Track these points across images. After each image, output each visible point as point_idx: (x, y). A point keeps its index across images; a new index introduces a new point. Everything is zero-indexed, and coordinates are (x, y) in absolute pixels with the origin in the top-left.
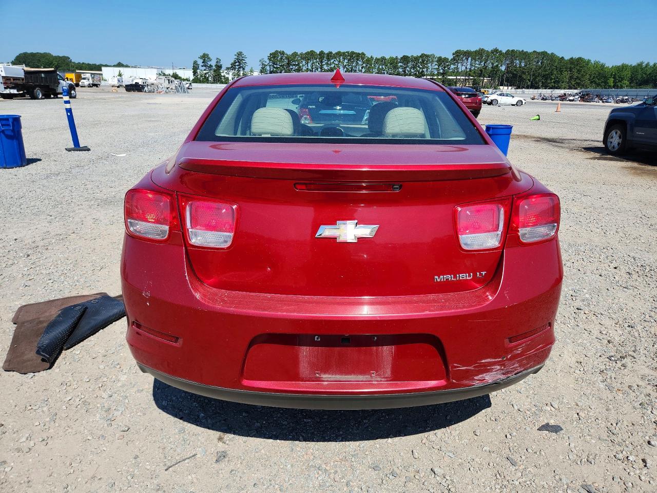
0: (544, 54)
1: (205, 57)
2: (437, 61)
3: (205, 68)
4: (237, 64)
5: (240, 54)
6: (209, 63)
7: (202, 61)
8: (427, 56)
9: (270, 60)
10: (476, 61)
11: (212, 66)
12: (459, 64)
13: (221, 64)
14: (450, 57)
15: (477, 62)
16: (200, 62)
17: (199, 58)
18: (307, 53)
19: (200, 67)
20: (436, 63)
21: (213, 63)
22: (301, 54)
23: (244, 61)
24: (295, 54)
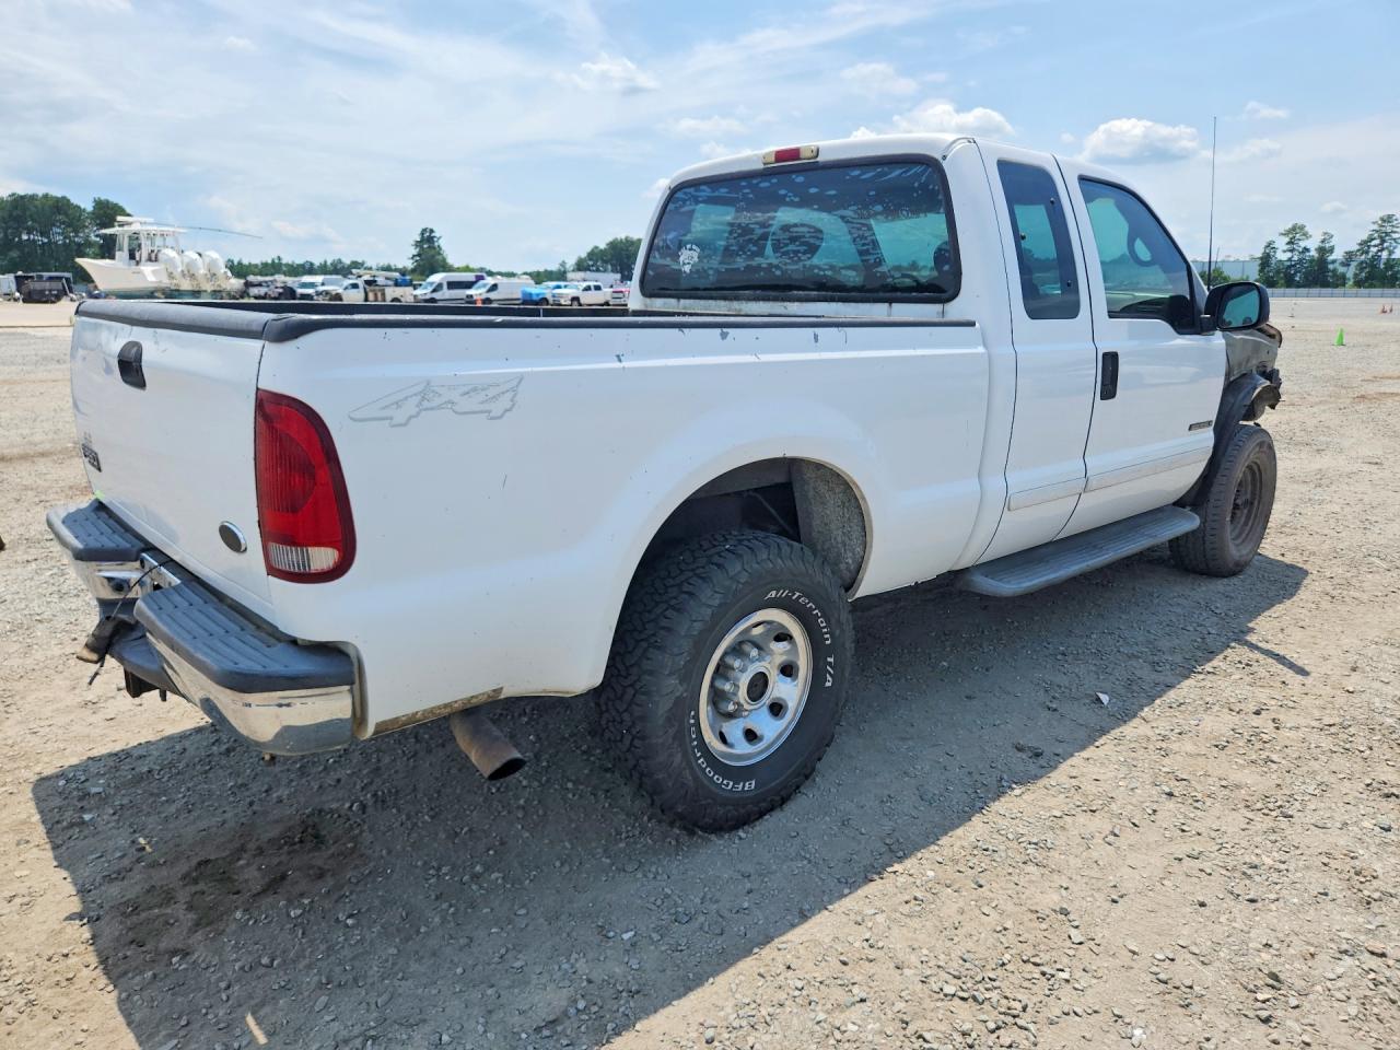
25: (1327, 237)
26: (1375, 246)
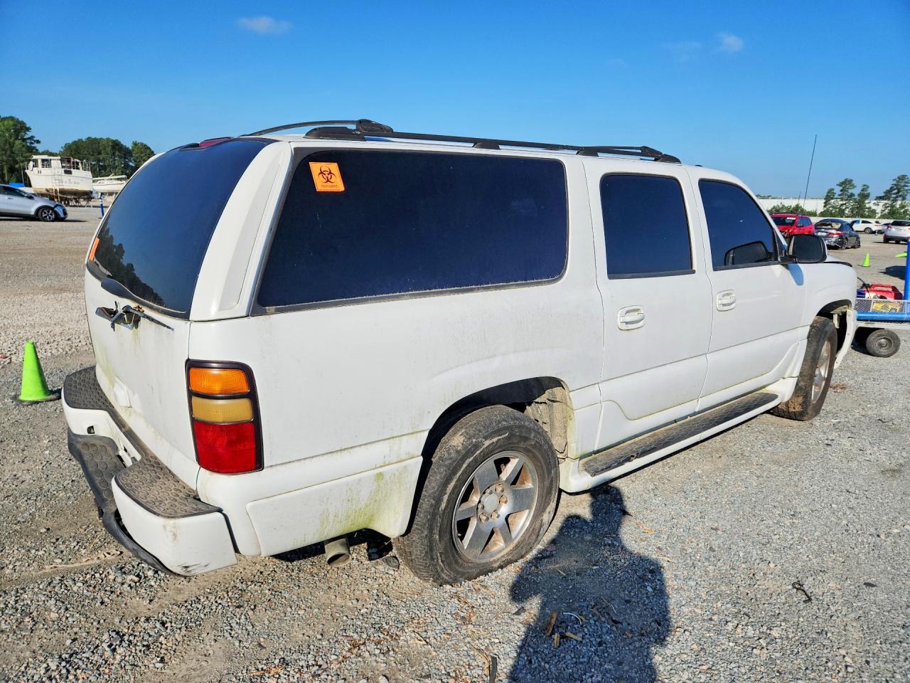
25: (865, 188)
26: (894, 194)
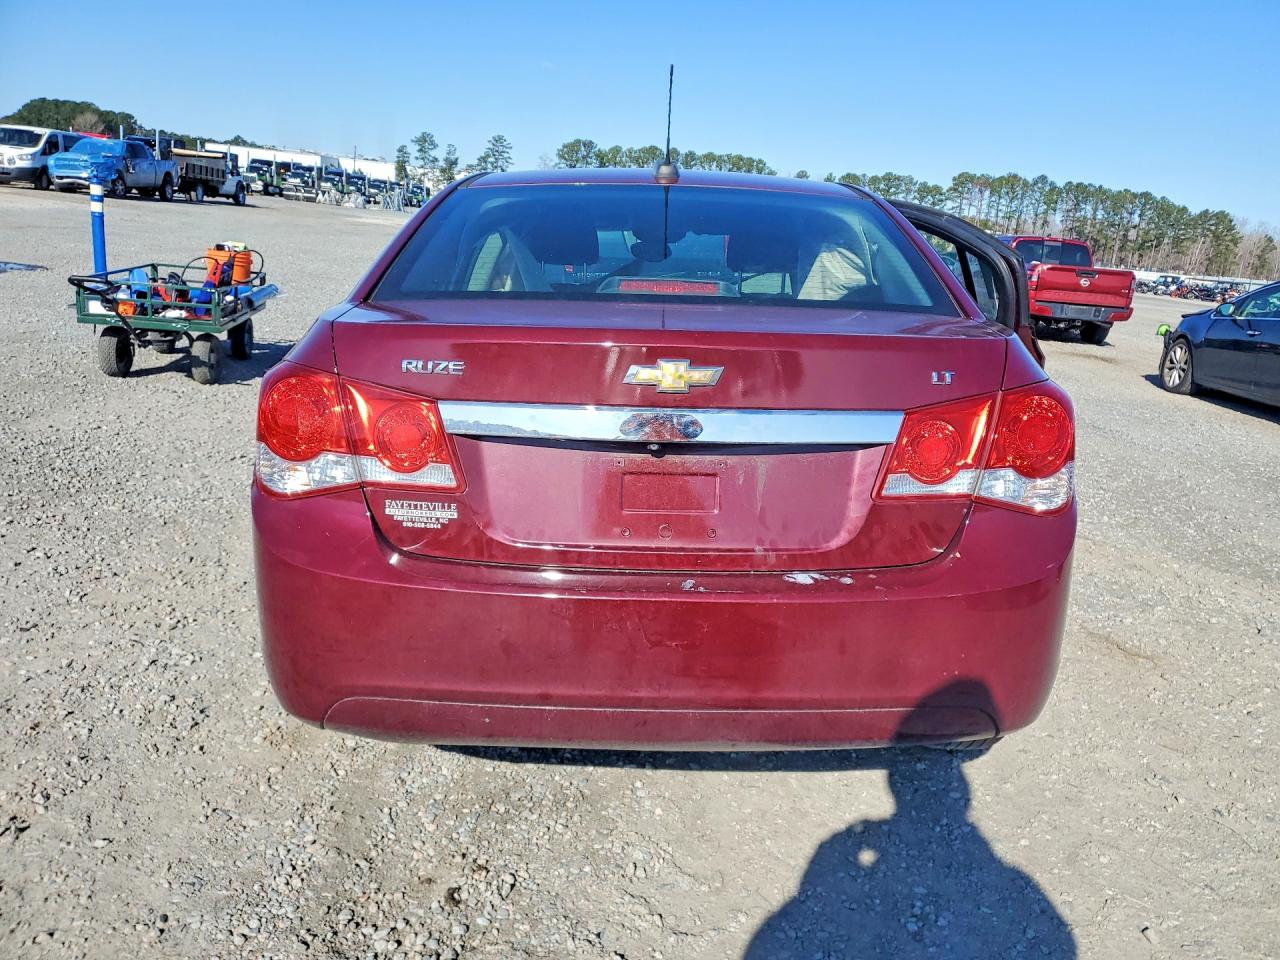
0: (1146, 195)
1: (425, 142)
2: (919, 190)
3: (421, 162)
4: (492, 159)
5: (499, 140)
6: (433, 153)
7: (418, 147)
8: (898, 178)
9: (561, 157)
10: (1000, 197)
11: (436, 160)
12: (965, 201)
13: (456, 156)
14: (946, 184)
15: (1003, 201)
16: (413, 150)
17: (413, 141)
18: (643, 150)
19: (412, 159)
20: (916, 194)
21: (440, 153)
22: (630, 151)
23: (506, 155)
24: (617, 150)
